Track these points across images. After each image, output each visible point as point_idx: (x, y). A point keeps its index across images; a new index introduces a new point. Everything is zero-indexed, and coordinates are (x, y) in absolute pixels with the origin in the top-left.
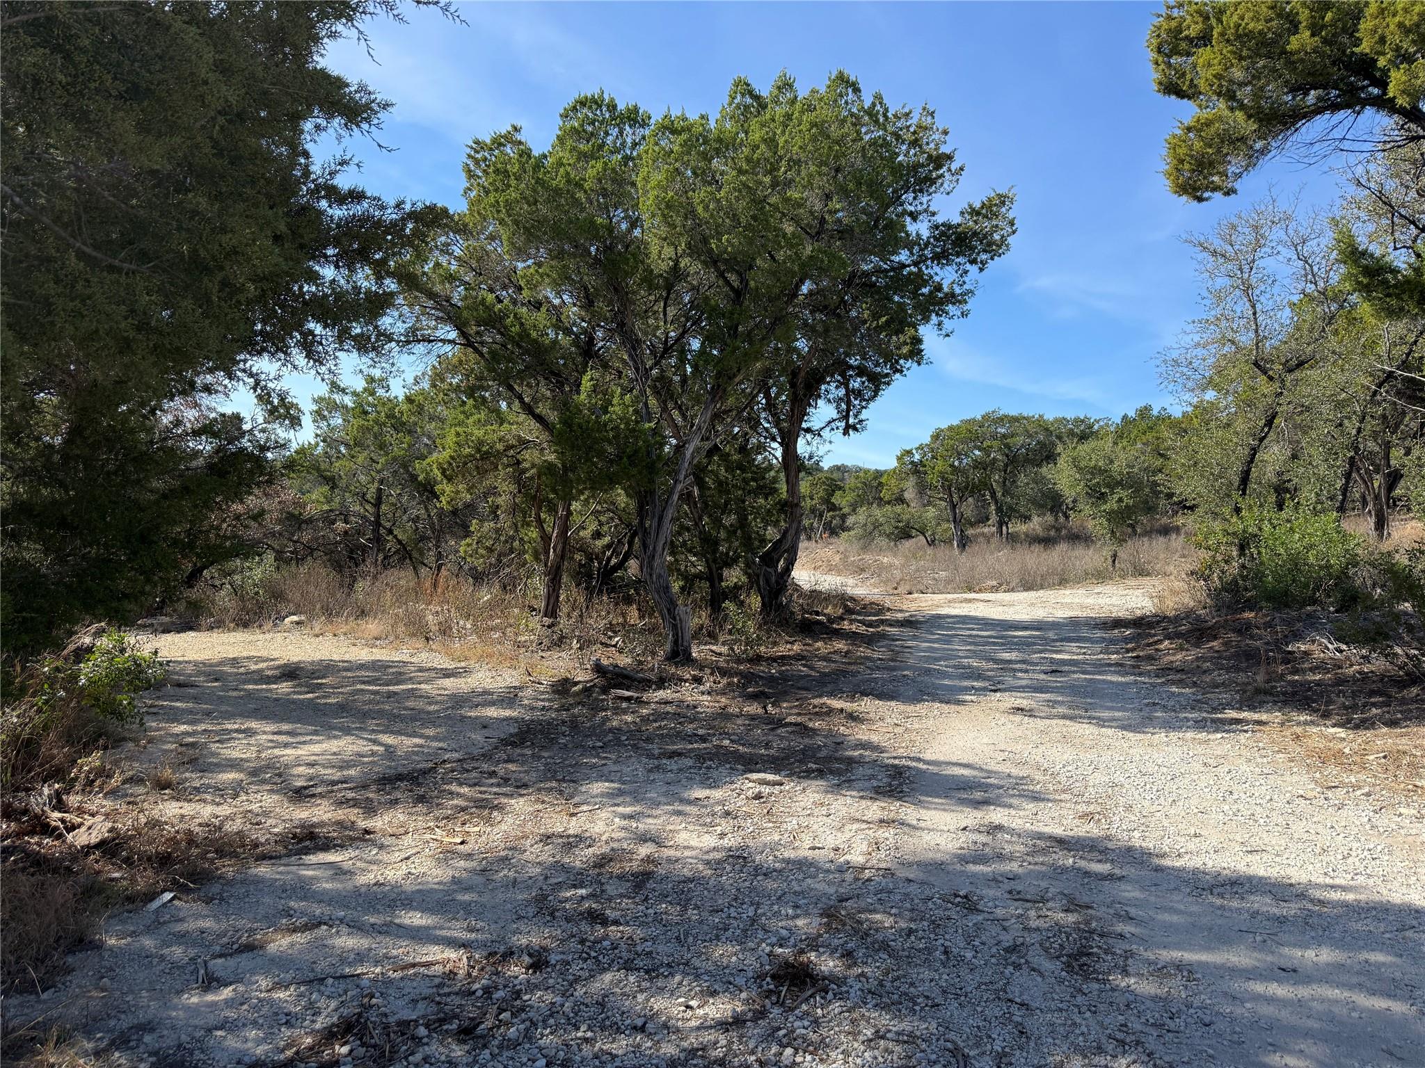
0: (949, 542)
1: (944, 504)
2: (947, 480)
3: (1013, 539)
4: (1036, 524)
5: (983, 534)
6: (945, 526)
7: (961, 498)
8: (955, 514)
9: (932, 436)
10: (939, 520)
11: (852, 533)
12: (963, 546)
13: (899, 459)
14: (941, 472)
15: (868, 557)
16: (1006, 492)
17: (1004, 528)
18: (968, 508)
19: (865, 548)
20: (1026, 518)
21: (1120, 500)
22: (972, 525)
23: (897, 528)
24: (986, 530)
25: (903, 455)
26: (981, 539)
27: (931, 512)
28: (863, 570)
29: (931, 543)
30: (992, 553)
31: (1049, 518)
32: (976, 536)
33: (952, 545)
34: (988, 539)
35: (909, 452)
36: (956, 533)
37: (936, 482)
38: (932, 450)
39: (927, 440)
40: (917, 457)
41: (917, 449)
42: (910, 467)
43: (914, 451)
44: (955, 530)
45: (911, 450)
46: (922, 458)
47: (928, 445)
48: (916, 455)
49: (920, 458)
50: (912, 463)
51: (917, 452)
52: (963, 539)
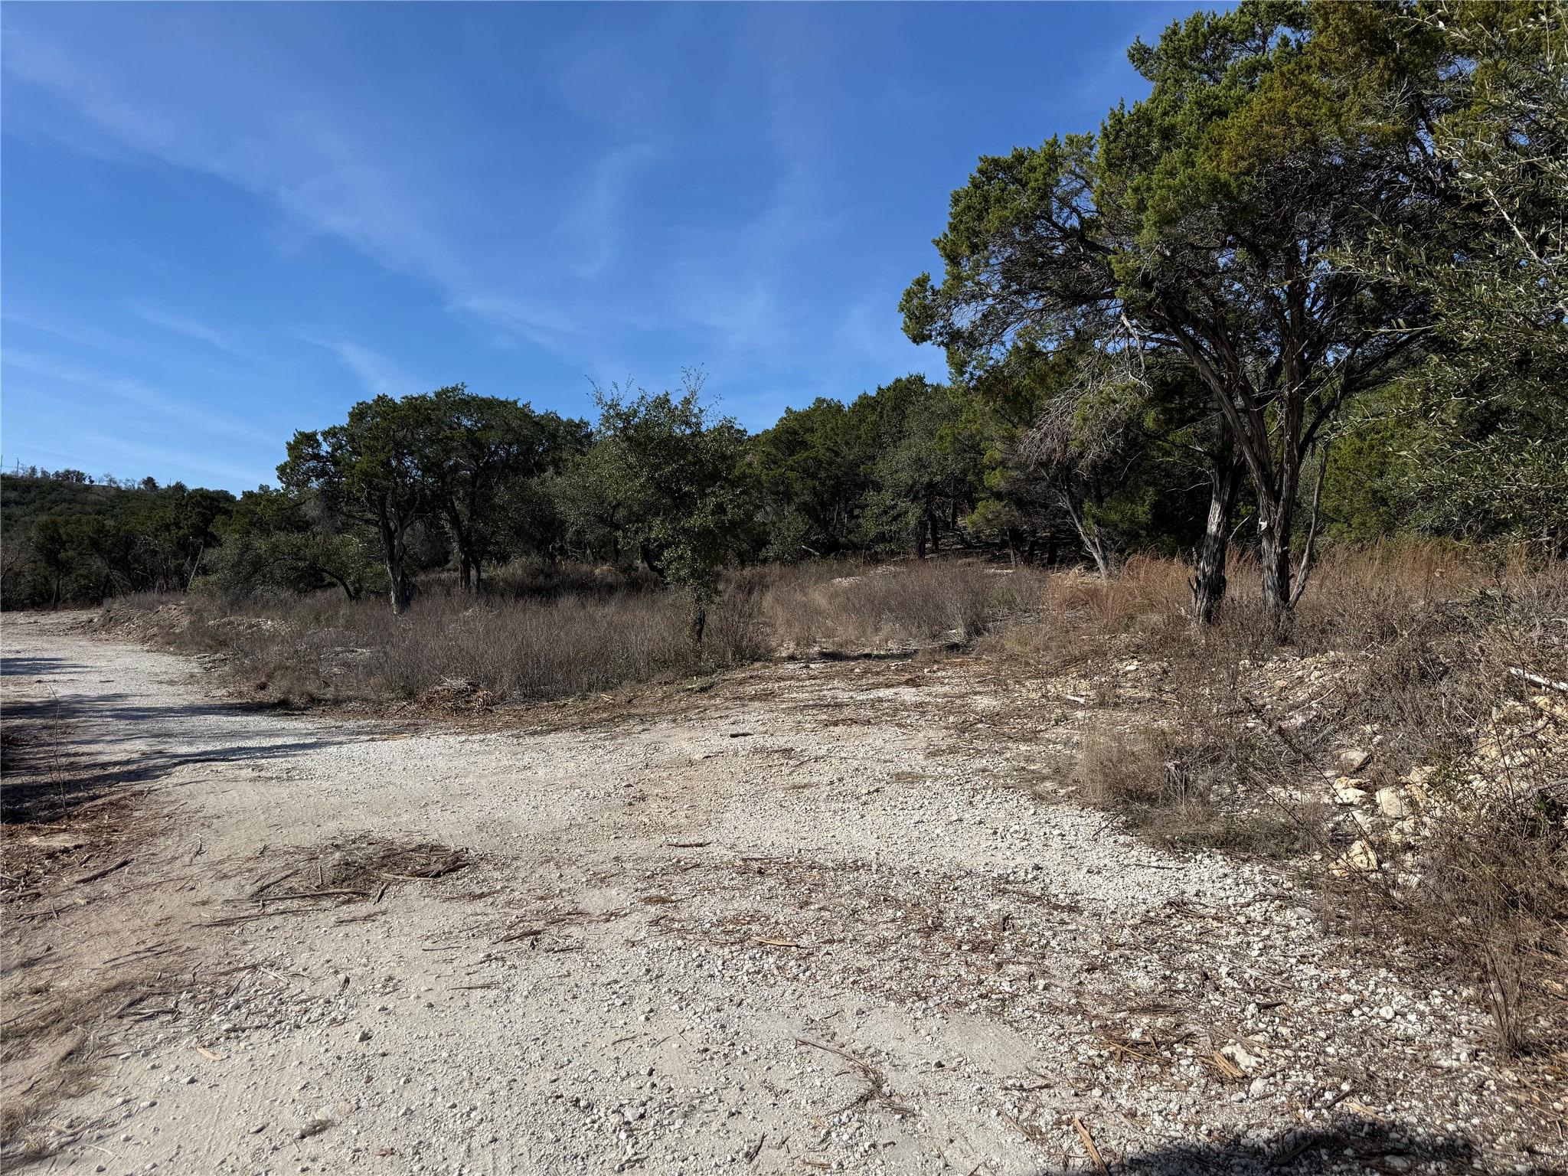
0: (382, 594)
1: (375, 529)
2: (376, 488)
3: (487, 588)
4: (517, 568)
5: (440, 582)
6: (378, 567)
7: (401, 521)
8: (392, 547)
9: (351, 415)
10: (368, 558)
11: (213, 578)
12: (404, 601)
13: (291, 448)
14: (365, 473)
15: (241, 621)
16: (475, 514)
17: (473, 573)
18: (413, 537)
19: (235, 605)
20: (503, 559)
21: (720, 509)
22: (425, 568)
23: (296, 569)
24: (444, 576)
25: (297, 442)
26: (436, 589)
27: (354, 545)
28: (222, 644)
29: (355, 596)
30: (454, 611)
31: (536, 559)
32: (428, 585)
33: (388, 601)
34: (448, 589)
35: (309, 439)
36: (395, 579)
37: (358, 491)
38: (352, 439)
39: (344, 421)
40: (325, 448)
41: (325, 434)
42: (312, 464)
43: (320, 438)
44: (393, 574)
45: (315, 434)
46: (335, 450)
47: (345, 430)
48: (324, 443)
49: (330, 450)
50: (316, 457)
51: (325, 440)
52: (405, 590)
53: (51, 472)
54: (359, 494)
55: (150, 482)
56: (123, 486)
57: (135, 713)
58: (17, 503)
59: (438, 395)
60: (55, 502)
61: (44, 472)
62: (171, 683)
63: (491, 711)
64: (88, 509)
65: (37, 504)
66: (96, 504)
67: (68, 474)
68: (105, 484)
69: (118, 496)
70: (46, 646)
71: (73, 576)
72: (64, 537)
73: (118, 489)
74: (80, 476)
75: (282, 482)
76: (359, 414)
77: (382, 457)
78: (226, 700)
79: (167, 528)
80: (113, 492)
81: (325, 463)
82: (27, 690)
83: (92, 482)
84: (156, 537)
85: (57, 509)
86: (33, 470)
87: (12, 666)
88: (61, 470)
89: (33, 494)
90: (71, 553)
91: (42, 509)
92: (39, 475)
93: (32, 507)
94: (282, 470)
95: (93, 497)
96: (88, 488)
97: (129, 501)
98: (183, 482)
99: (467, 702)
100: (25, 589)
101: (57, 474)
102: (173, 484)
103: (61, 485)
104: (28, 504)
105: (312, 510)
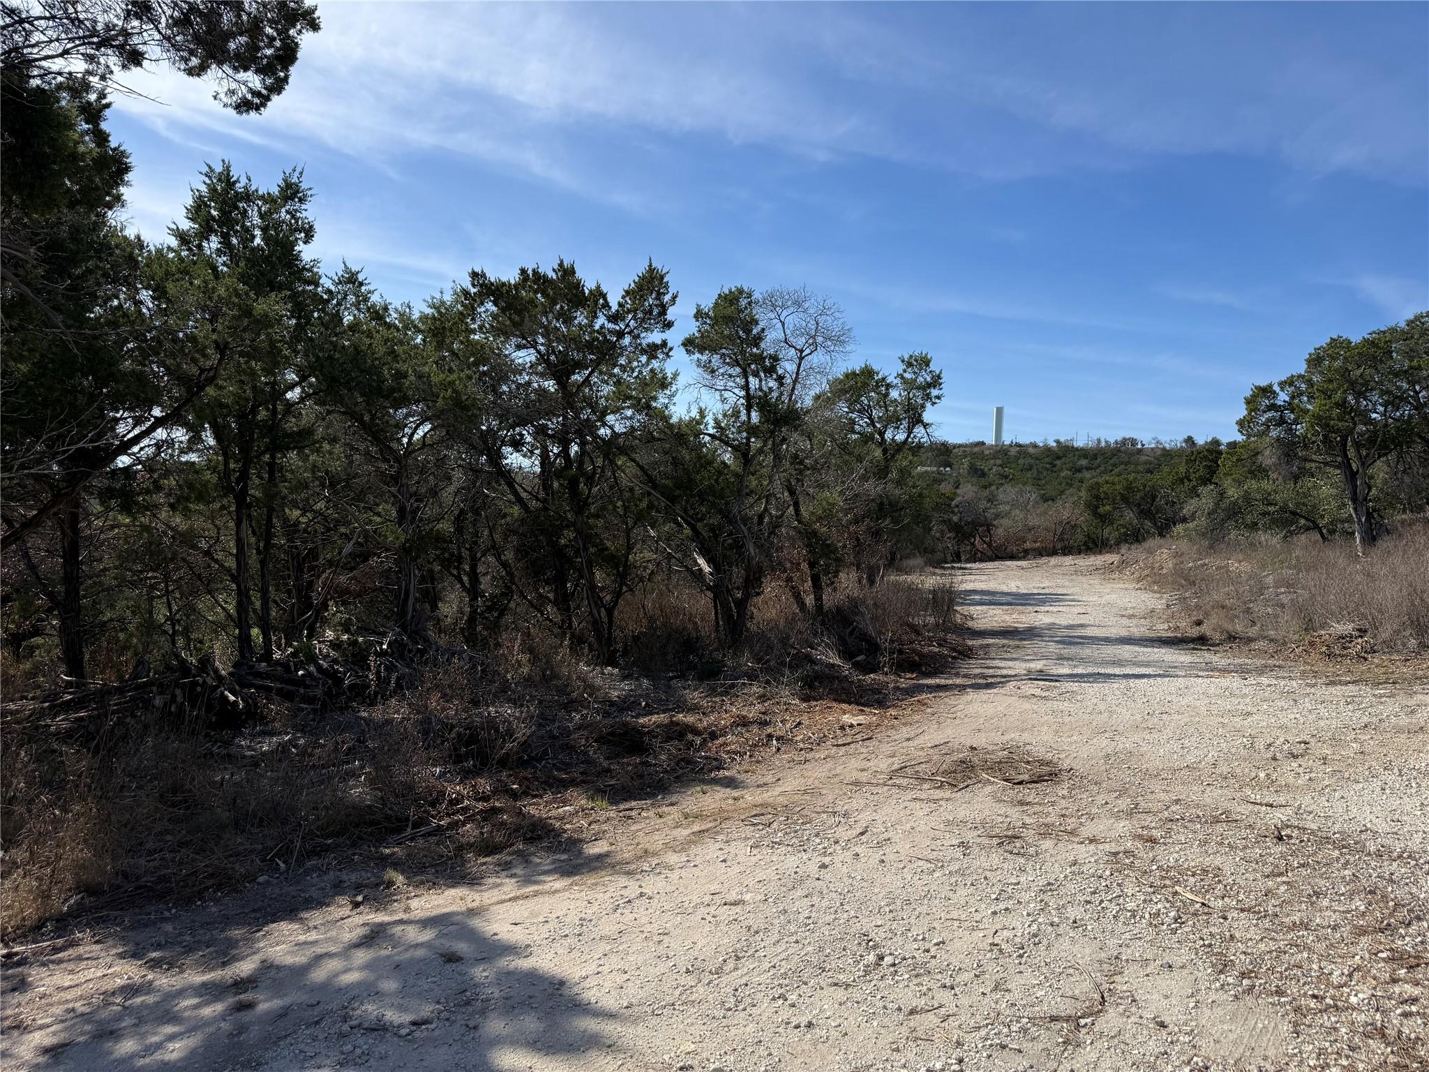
0: (1347, 534)
1: (1336, 471)
9: (1309, 361)
11: (1191, 526)
12: (1371, 538)
13: (1249, 402)
14: (1319, 418)
15: (1213, 562)
19: (1211, 549)
25: (1254, 396)
27: (1322, 487)
29: (1328, 538)
35: (1266, 391)
36: (1360, 520)
37: (1313, 435)
38: (1310, 383)
39: (1302, 368)
40: (1283, 397)
41: (1282, 385)
42: (1269, 415)
43: (1276, 388)
44: (1357, 514)
45: (1270, 386)
46: (1293, 397)
47: (1303, 377)
48: (1281, 394)
49: (1287, 399)
50: (1273, 407)
51: (1282, 389)
52: (1372, 530)
53: (1112, 441)
54: (1314, 439)
55: (1190, 440)
56: (1167, 446)
57: (1076, 640)
58: (1088, 469)
59: (1409, 323)
60: (1114, 465)
61: (1106, 442)
62: (1131, 617)
63: (1366, 659)
64: (1140, 468)
65: (1102, 468)
66: (1146, 464)
67: (1124, 441)
68: (1153, 446)
69: (1163, 455)
70: (1067, 583)
71: (1115, 526)
72: (1102, 495)
73: (1164, 449)
74: (1134, 442)
75: (1243, 434)
76: (1315, 361)
77: (1338, 396)
78: (1165, 635)
79: (1182, 481)
80: (1159, 452)
81: (1282, 412)
82: (1023, 618)
83: (1143, 445)
84: (1172, 490)
85: (1117, 470)
86: (1099, 441)
87: (1027, 599)
88: (1119, 439)
89: (1099, 460)
90: (1108, 508)
91: (1104, 472)
92: (1103, 444)
93: (1098, 471)
94: (1241, 423)
95: (1144, 458)
96: (1140, 451)
97: (1172, 458)
98: (1219, 437)
99: (1345, 648)
100: (1080, 537)
101: (1116, 442)
102: (1209, 439)
103: (1119, 451)
104: (1095, 469)
105: (1268, 458)
